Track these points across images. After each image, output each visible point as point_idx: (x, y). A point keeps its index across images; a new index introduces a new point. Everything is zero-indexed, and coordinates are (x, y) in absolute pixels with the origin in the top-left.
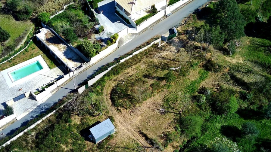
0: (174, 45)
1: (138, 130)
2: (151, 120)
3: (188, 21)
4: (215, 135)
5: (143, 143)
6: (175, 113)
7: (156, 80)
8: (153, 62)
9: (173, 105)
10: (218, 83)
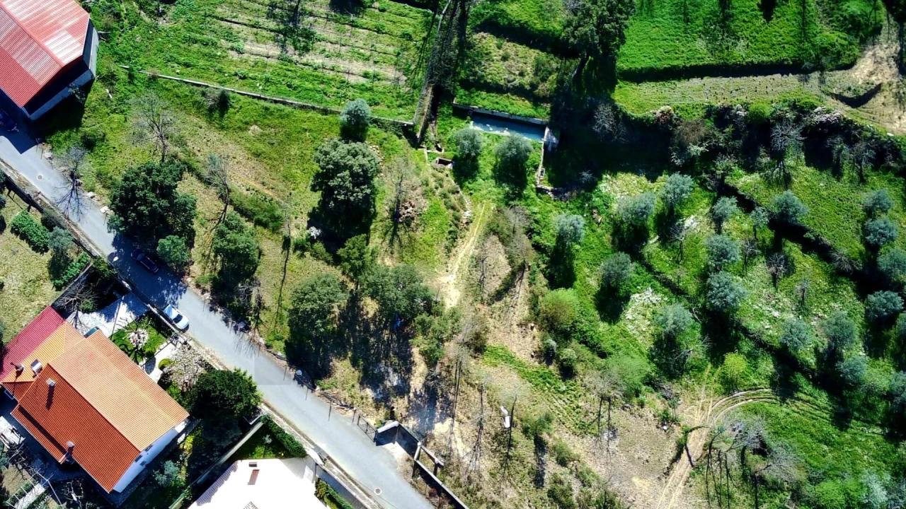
0: (431, 427)
1: (664, 480)
2: (636, 457)
3: (345, 399)
4: (624, 333)
5: (684, 466)
6: (609, 409)
7: (546, 456)
8: (492, 472)
9: (591, 415)
10: (515, 327)
